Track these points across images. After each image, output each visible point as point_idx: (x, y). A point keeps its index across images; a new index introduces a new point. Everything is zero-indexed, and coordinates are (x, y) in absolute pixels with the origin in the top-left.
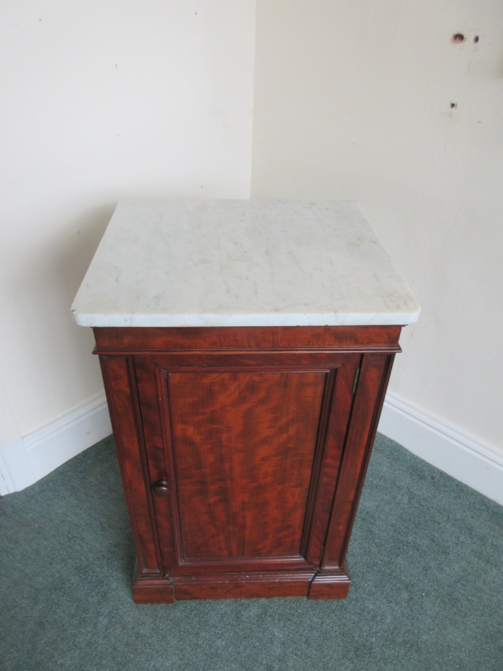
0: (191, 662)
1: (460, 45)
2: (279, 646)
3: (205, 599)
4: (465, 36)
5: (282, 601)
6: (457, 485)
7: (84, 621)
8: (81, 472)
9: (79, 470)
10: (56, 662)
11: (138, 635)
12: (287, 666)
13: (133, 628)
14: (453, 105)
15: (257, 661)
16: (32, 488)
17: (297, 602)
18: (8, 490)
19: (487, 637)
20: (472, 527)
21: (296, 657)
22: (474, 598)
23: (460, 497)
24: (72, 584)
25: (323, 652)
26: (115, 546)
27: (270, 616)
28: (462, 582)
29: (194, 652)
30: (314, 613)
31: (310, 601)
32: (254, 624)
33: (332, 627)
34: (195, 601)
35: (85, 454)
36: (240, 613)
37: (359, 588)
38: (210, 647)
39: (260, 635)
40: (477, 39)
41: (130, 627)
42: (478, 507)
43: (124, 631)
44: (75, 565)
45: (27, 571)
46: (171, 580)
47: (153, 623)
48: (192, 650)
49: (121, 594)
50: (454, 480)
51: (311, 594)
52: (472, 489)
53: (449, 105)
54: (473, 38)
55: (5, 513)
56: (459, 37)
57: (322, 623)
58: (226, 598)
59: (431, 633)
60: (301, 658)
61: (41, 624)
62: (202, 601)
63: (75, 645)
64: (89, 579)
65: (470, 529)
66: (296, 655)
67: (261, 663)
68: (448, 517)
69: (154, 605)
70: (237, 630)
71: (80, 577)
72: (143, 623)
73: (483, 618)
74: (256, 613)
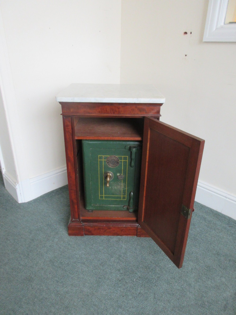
0: (89, 253)
1: (186, 35)
2: (124, 249)
3: (96, 235)
4: (187, 32)
5: (126, 237)
6: (201, 205)
7: (49, 240)
8: (50, 197)
9: (50, 196)
10: (38, 251)
11: (69, 244)
12: (127, 255)
13: (68, 242)
14: (186, 55)
15: (115, 253)
16: (31, 201)
17: (132, 237)
18: (22, 201)
19: (208, 250)
20: (206, 218)
21: (131, 253)
22: (204, 239)
23: (202, 209)
24: (45, 229)
25: (142, 252)
26: (62, 219)
27: (121, 241)
28: (200, 234)
29: (91, 250)
30: (139, 241)
31: (138, 237)
32: (115, 243)
33: (146, 245)
34: (92, 236)
35: (52, 192)
36: (109, 240)
38: (97, 249)
39: (117, 246)
40: (191, 33)
41: (67, 242)
42: (209, 212)
43: (64, 243)
44: (46, 224)
45: (28, 225)
46: (83, 224)
47: (75, 241)
49: (63, 233)
50: (200, 204)
51: (138, 233)
52: (207, 207)
53: (185, 56)
54: (190, 33)
55: (20, 208)
56: (186, 33)
57: (142, 243)
58: (104, 235)
61: (33, 240)
62: (95, 236)
63: (45, 246)
64: (51, 228)
65: (205, 219)
66: (131, 252)
67: (117, 254)
68: (196, 215)
69: (76, 236)
70: (108, 244)
71: (48, 227)
72: (71, 241)
73: (207, 245)
74: (116, 240)
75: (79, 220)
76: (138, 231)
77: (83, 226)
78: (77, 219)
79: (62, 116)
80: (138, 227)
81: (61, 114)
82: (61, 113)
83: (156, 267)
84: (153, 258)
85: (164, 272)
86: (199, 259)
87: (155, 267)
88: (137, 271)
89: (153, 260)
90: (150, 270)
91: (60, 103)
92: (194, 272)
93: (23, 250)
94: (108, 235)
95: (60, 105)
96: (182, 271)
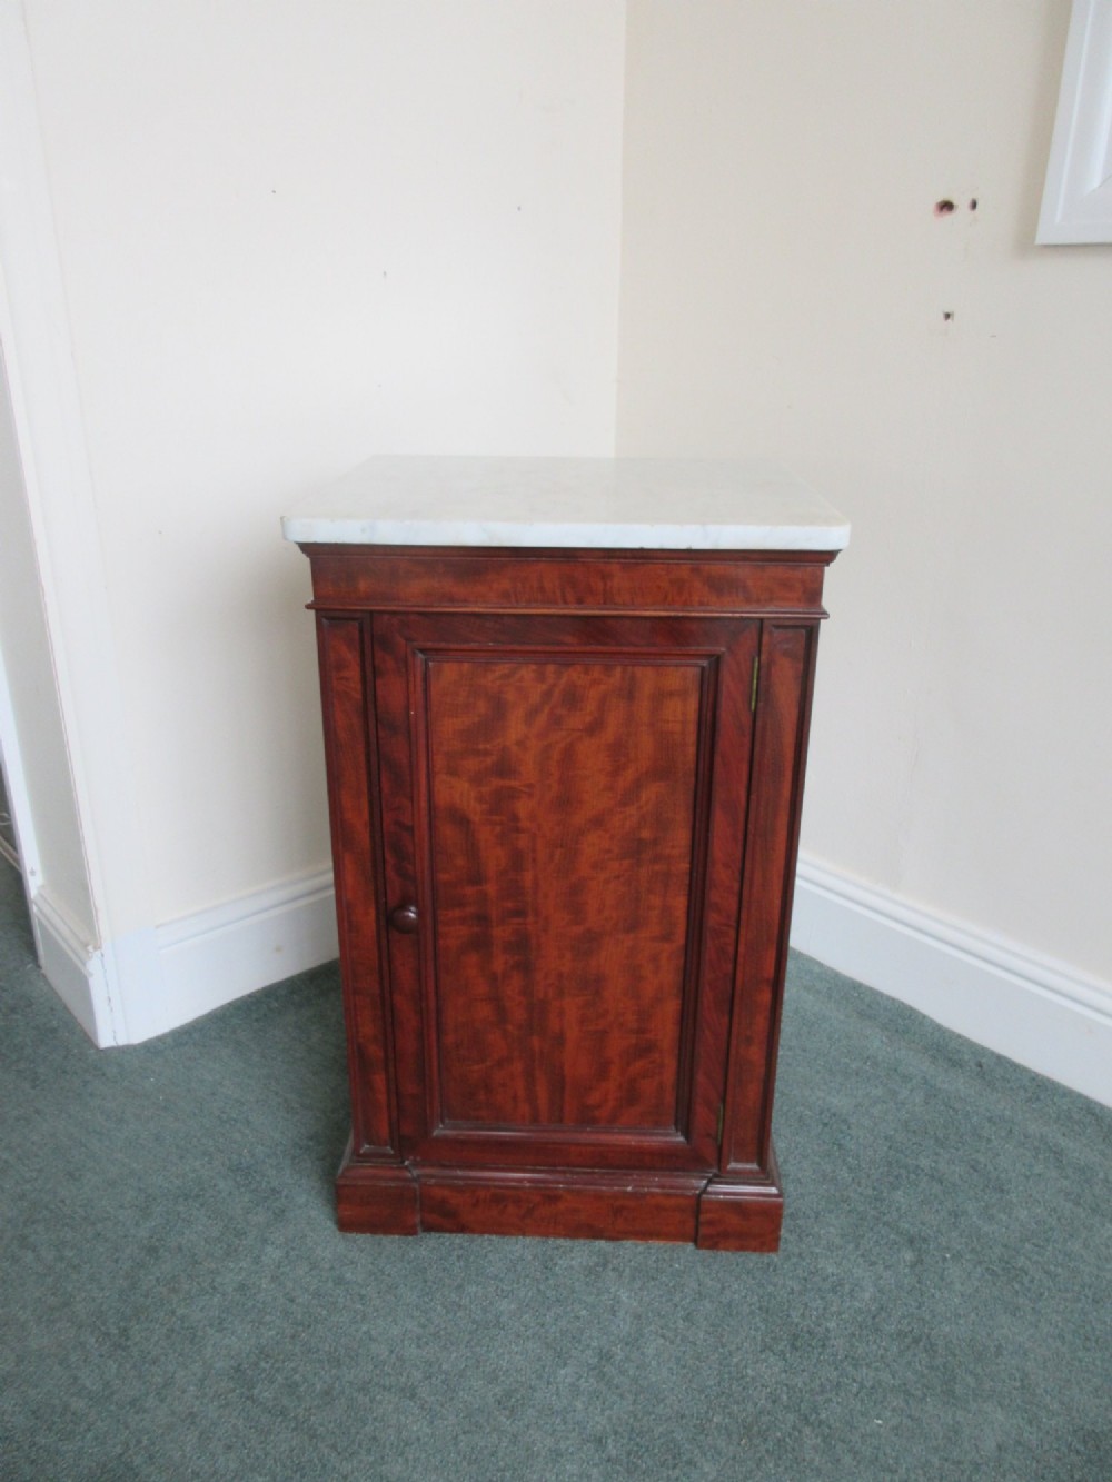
0: (442, 1333)
1: (948, 217)
2: (629, 1319)
3: (482, 1232)
4: (955, 203)
5: (640, 1249)
6: (1034, 1079)
7: (235, 1250)
8: (257, 1020)
9: (254, 1016)
10: (173, 1312)
11: (339, 1281)
12: (642, 1354)
13: (332, 1268)
14: (948, 316)
15: (579, 1342)
16: (160, 1039)
17: (673, 1251)
18: (115, 1038)
19: (1087, 1339)
20: (1062, 1150)
21: (662, 1341)
22: (1060, 1270)
23: (1038, 1099)
24: (220, 1192)
25: (722, 1336)
26: (311, 1138)
27: (613, 1269)
28: (1035, 1241)
29: (450, 1316)
30: (707, 1270)
31: (701, 1252)
32: (578, 1280)
33: (746, 1297)
34: (460, 1235)
35: (269, 993)
36: (552, 1260)
37: (807, 1236)
38: (485, 1311)
39: (590, 1299)
40: (974, 205)
41: (327, 1266)
42: (1076, 1117)
43: (313, 1273)
44: (227, 1162)
45: (135, 1165)
46: (416, 1172)
47: (372, 1263)
48: (448, 1312)
49: (313, 1213)
50: (1025, 1070)
51: (703, 1230)
52: (1064, 1087)
53: (942, 317)
54: (968, 203)
55: (104, 1075)
56: (946, 206)
57: (723, 1288)
58: (524, 1234)
59: (961, 1322)
60: (672, 1342)
61: (152, 1251)
62: (476, 1236)
63: (214, 1288)
64: (253, 1187)
65: (1058, 1154)
66: (663, 1336)
67: (588, 1346)
68: (1011, 1131)
69: (377, 1237)
70: (542, 1287)
71: (236, 1182)
72: (352, 1263)
73: (1080, 1305)
74: (584, 1264)
75: (392, 1152)
76: (703, 1218)
77: (416, 1185)
78: (386, 1145)
79: (312, 613)
80: (704, 1196)
81: (308, 607)
82: (310, 599)
83: (800, 1432)
84: (783, 1375)
85: (847, 1459)
86: (1038, 1391)
87: (794, 1428)
88: (696, 1451)
89: (787, 1385)
90: (770, 1445)
91: (306, 548)
92: (1012, 1465)
93: (102, 1304)
94: (546, 1235)
95: (305, 562)
96: (946, 1460)
